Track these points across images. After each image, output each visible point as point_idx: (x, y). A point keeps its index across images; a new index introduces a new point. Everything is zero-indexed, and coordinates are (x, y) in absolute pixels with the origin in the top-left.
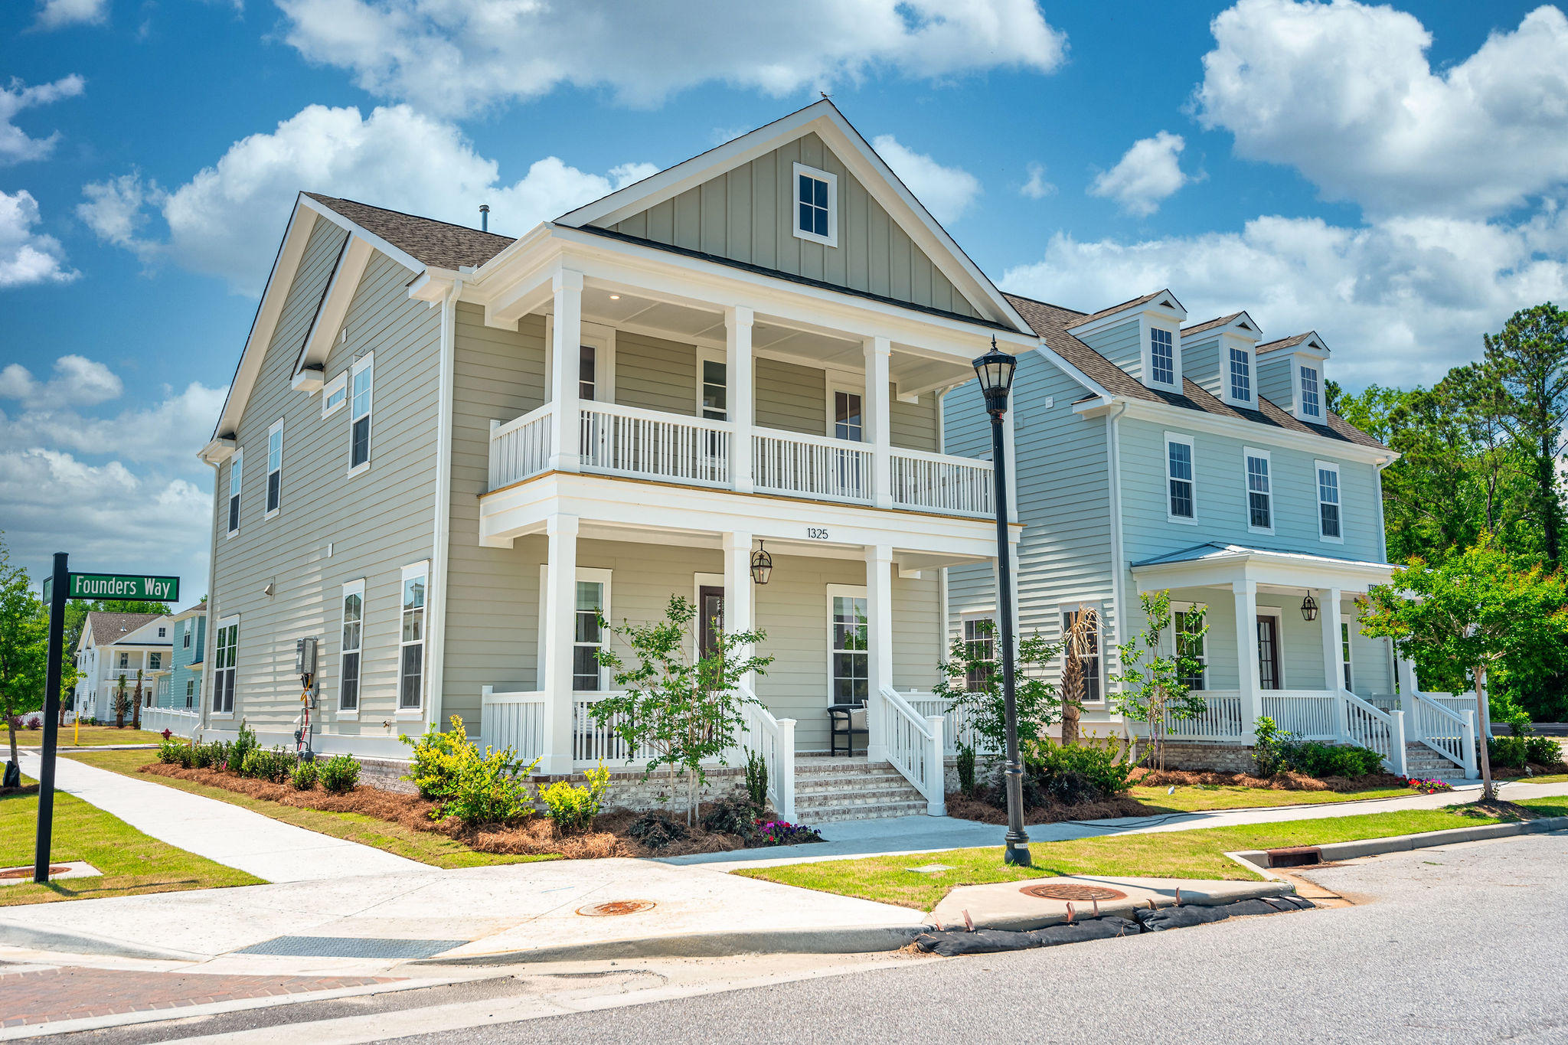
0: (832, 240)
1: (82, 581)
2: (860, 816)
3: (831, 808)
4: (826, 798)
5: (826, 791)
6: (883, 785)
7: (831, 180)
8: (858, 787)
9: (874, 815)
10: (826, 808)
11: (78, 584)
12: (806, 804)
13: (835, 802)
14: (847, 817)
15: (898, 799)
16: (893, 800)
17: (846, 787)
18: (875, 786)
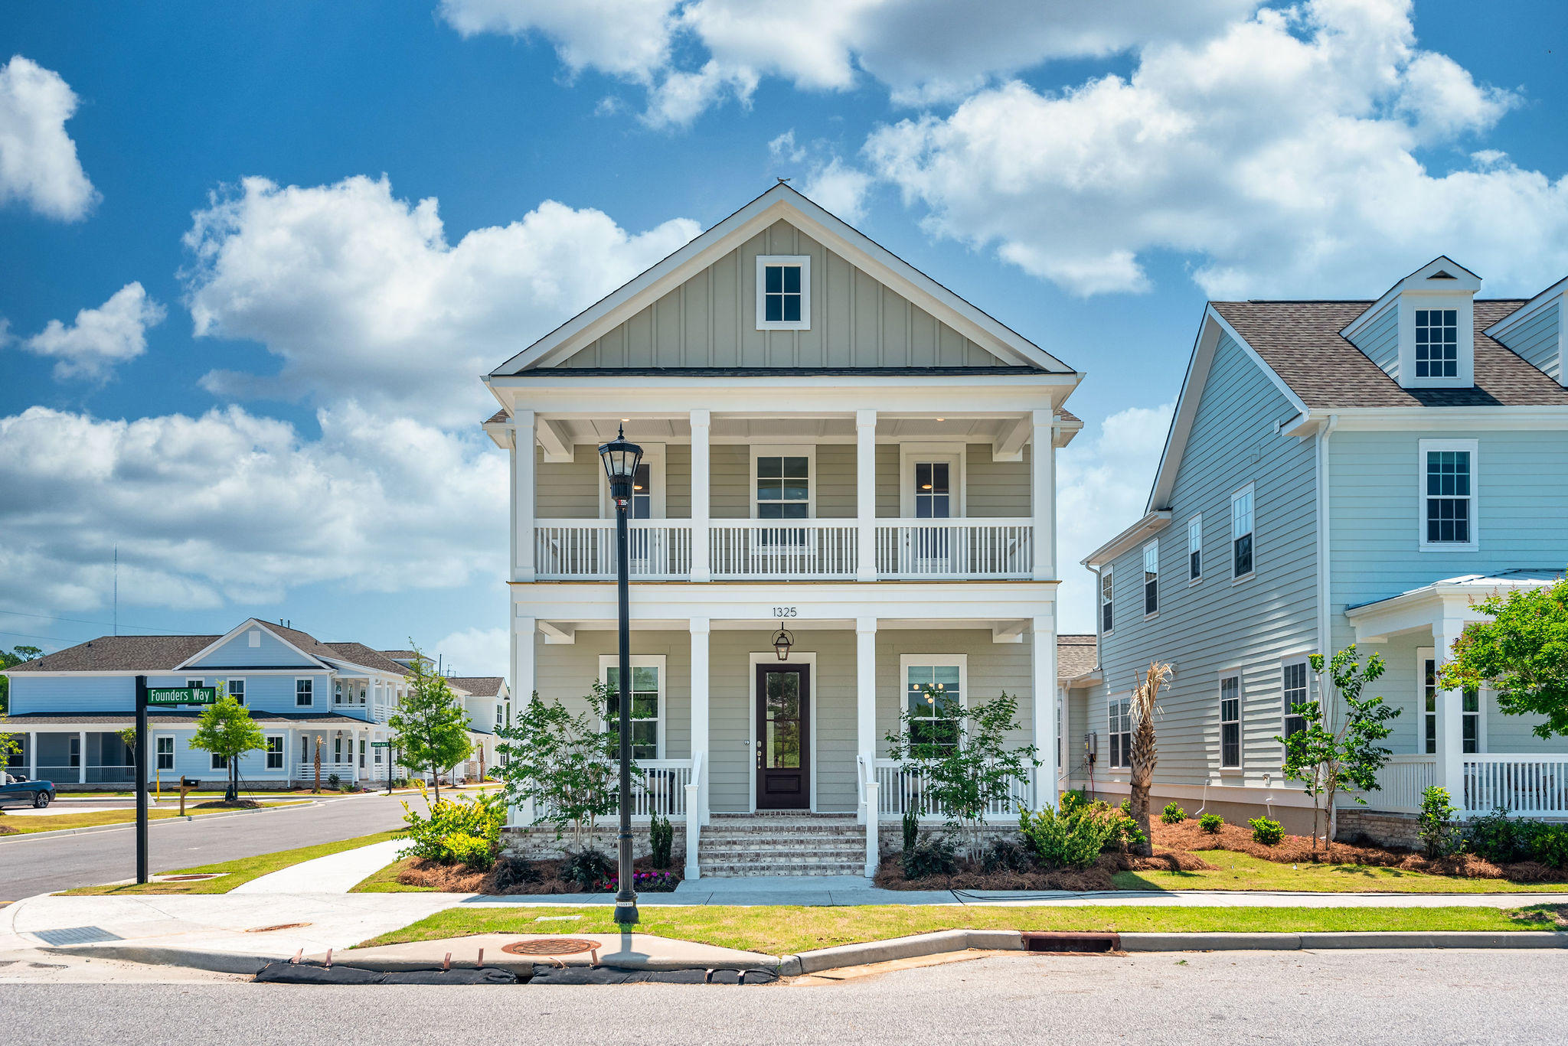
0: (804, 323)
1: (154, 693)
2: (782, 872)
3: (763, 864)
4: (758, 855)
5: (774, 849)
6: (843, 846)
7: (803, 262)
8: (811, 846)
9: (800, 873)
10: (756, 864)
11: (153, 695)
12: (736, 860)
13: (769, 859)
14: (767, 873)
15: (845, 859)
16: (840, 860)
17: (797, 846)
18: (832, 846)
